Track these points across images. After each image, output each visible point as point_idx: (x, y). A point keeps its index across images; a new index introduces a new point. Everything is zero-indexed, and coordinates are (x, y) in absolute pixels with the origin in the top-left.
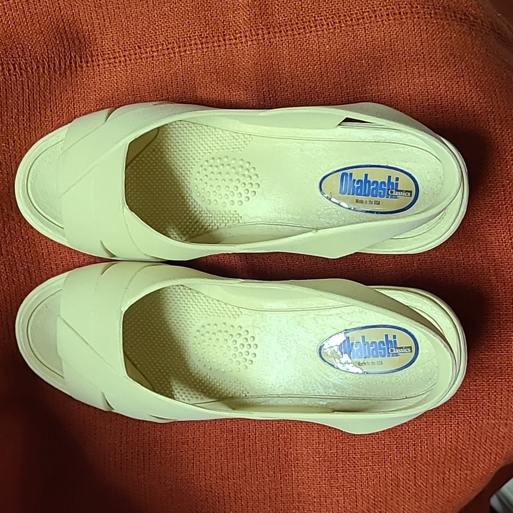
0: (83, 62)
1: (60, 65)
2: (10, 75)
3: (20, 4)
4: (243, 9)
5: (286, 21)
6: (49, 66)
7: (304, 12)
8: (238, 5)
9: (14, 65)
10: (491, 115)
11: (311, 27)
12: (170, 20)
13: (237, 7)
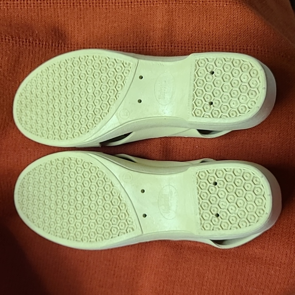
0: (66, 47)
1: (52, 45)
2: (23, 44)
3: (37, 10)
4: (159, 31)
5: (182, 41)
6: (46, 44)
7: (193, 38)
8: (156, 28)
9: (26, 39)
10: (291, 115)
11: (196, 47)
12: (117, 32)
13: (155, 29)
